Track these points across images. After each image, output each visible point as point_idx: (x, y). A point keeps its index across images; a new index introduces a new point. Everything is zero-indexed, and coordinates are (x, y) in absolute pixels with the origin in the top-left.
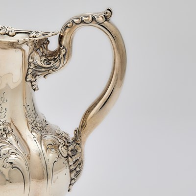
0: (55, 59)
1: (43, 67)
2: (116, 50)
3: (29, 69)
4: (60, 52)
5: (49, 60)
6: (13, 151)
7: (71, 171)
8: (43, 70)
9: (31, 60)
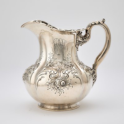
0: (85, 38)
1: (81, 42)
2: (107, 34)
3: (77, 42)
4: (87, 36)
5: (83, 39)
6: (76, 72)
7: (93, 80)
8: (81, 43)
9: (77, 39)
